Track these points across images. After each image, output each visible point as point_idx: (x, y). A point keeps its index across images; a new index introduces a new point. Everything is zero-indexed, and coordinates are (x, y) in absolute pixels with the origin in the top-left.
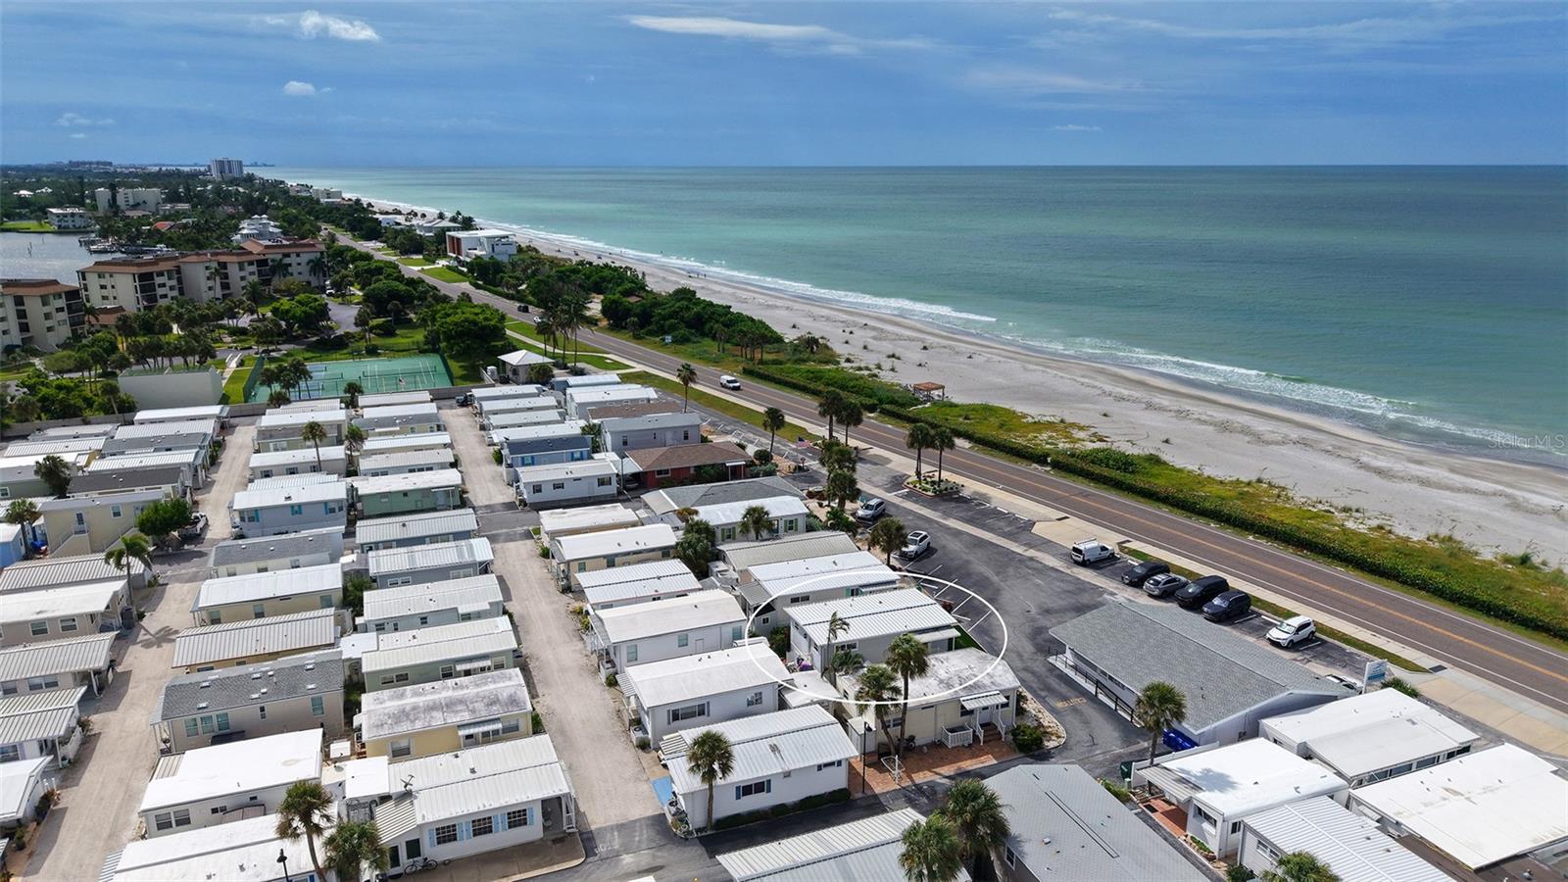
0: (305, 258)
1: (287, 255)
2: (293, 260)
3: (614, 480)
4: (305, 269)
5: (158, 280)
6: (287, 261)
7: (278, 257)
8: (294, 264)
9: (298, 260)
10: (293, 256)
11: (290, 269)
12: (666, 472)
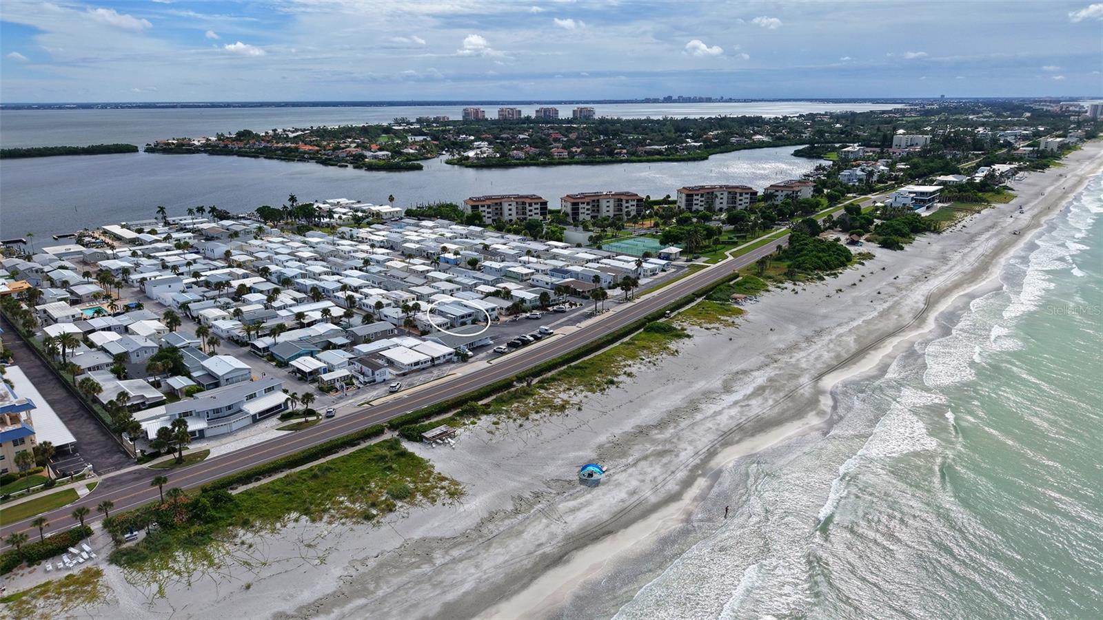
0: (785, 193)
1: (777, 191)
2: (779, 193)
4: (783, 198)
5: (695, 197)
6: (777, 193)
7: (772, 191)
8: (779, 196)
9: (782, 194)
11: (777, 198)
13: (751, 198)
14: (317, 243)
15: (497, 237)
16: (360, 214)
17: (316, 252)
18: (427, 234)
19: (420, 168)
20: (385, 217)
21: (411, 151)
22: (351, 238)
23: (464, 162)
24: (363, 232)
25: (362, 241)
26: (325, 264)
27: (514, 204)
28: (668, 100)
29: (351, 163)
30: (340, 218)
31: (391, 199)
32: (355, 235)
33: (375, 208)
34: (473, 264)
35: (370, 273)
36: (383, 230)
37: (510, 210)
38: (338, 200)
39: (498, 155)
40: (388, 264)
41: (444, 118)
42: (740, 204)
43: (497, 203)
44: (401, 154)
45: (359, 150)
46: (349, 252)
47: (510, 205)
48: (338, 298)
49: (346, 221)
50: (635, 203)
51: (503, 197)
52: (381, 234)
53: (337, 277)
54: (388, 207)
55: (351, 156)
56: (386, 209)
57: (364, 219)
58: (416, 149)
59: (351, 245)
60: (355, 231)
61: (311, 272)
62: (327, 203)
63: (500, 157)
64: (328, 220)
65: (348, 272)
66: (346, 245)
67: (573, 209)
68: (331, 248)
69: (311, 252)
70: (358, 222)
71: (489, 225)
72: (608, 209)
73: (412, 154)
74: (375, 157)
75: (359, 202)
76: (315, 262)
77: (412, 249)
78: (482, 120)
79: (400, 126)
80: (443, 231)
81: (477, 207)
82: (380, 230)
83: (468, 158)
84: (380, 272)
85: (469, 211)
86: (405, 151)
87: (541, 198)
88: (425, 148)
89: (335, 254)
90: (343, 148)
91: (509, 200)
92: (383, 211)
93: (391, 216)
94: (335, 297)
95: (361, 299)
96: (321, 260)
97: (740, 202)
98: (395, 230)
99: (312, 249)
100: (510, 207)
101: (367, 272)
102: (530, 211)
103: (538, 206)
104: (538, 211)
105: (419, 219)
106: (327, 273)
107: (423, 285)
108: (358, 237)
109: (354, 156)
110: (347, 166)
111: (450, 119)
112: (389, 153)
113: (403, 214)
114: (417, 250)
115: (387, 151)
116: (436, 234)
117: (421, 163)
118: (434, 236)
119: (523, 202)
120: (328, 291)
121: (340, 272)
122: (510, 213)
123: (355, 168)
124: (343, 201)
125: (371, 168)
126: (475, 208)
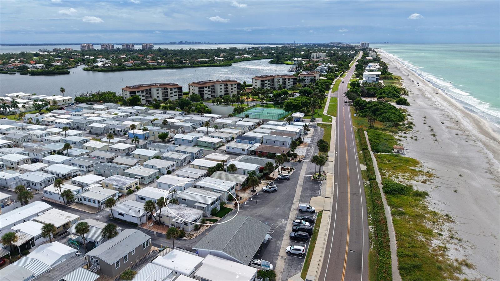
0: (310, 78)
1: (305, 77)
2: (306, 78)
3: (246, 151)
4: (309, 81)
5: (266, 82)
6: (305, 78)
7: (303, 77)
8: (307, 80)
9: (308, 78)
10: (307, 77)
11: (305, 81)
12: (261, 152)
13: (294, 81)
14: (7, 130)
15: (161, 113)
16: (40, 103)
17: (8, 139)
18: (104, 114)
19: (68, 73)
20: (59, 104)
21: (58, 64)
22: (38, 122)
23: (95, 69)
24: (47, 117)
25: (48, 124)
26: (21, 150)
27: (160, 89)
28: (181, 43)
29: (17, 72)
30: (23, 107)
31: (62, 90)
32: (40, 120)
33: (50, 98)
34: (163, 137)
35: (72, 156)
36: (64, 114)
37: (158, 93)
38: (17, 94)
39: (117, 65)
40: (86, 144)
41: (69, 49)
42: (289, 85)
43: (148, 89)
44: (52, 65)
45: (22, 64)
46: (42, 136)
47: (157, 90)
48: (50, 193)
49: (28, 109)
50: (236, 86)
51: (151, 85)
52: (64, 118)
53: (39, 165)
54: (60, 96)
55: (16, 68)
56: (58, 98)
57: (44, 106)
58: (61, 63)
59: (41, 129)
60: (40, 117)
61: (7, 161)
62: (8, 96)
63: (119, 65)
64: (13, 109)
65: (49, 158)
66: (36, 130)
67: (200, 91)
68: (22, 133)
69: (3, 139)
70: (39, 109)
71: (144, 105)
72: (221, 90)
73: (59, 66)
74: (35, 68)
75: (34, 94)
76: (10, 149)
77: (100, 128)
78: (92, 50)
79: (44, 53)
80: (116, 111)
81: (134, 92)
82: (61, 114)
83: (98, 66)
84: (83, 154)
85: (128, 95)
86: (54, 64)
87: (177, 85)
88: (67, 62)
89: (28, 139)
90: (10, 63)
91: (157, 86)
92: (58, 99)
93: (64, 103)
94: (46, 192)
95: (78, 192)
96: (15, 146)
97: (289, 84)
98: (74, 113)
99: (4, 136)
100: (158, 92)
101: (68, 155)
102: (171, 93)
103: (176, 90)
104: (177, 94)
105: (91, 104)
106: (25, 162)
107: (135, 165)
108: (43, 121)
109: (19, 67)
110: (15, 74)
111: (73, 50)
112: (44, 65)
113: (73, 101)
114: (104, 128)
115: (42, 64)
116: (110, 114)
117: (69, 70)
118: (111, 116)
119: (165, 88)
120: (34, 184)
121: (39, 158)
122: (158, 95)
123: (21, 74)
124: (21, 94)
125: (33, 74)
126: (132, 93)
